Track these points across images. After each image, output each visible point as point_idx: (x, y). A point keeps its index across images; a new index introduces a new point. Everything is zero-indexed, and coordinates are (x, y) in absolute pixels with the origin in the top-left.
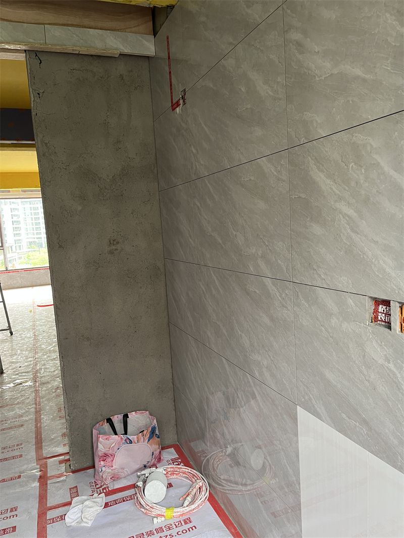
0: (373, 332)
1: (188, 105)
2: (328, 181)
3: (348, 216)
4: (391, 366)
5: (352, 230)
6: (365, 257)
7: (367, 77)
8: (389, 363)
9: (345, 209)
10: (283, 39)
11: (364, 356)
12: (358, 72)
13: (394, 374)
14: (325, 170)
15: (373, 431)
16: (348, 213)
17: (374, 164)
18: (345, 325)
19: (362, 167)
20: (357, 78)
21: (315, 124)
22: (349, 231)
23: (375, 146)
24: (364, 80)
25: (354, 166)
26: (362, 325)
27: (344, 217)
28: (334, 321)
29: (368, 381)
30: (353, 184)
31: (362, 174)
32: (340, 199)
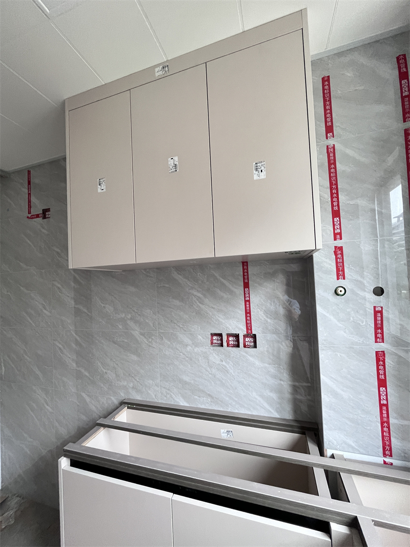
0: (213, 350)
2: (185, 280)
3: (198, 297)
4: (224, 363)
5: (200, 303)
6: (208, 315)
8: (222, 361)
9: (196, 293)
11: (208, 362)
13: (226, 367)
14: (182, 274)
15: (214, 398)
16: (198, 295)
17: (212, 275)
18: (196, 350)
19: (205, 275)
22: (198, 303)
25: (200, 274)
26: (207, 347)
27: (195, 297)
28: (189, 348)
29: (211, 374)
30: (200, 282)
31: (205, 278)
32: (192, 288)
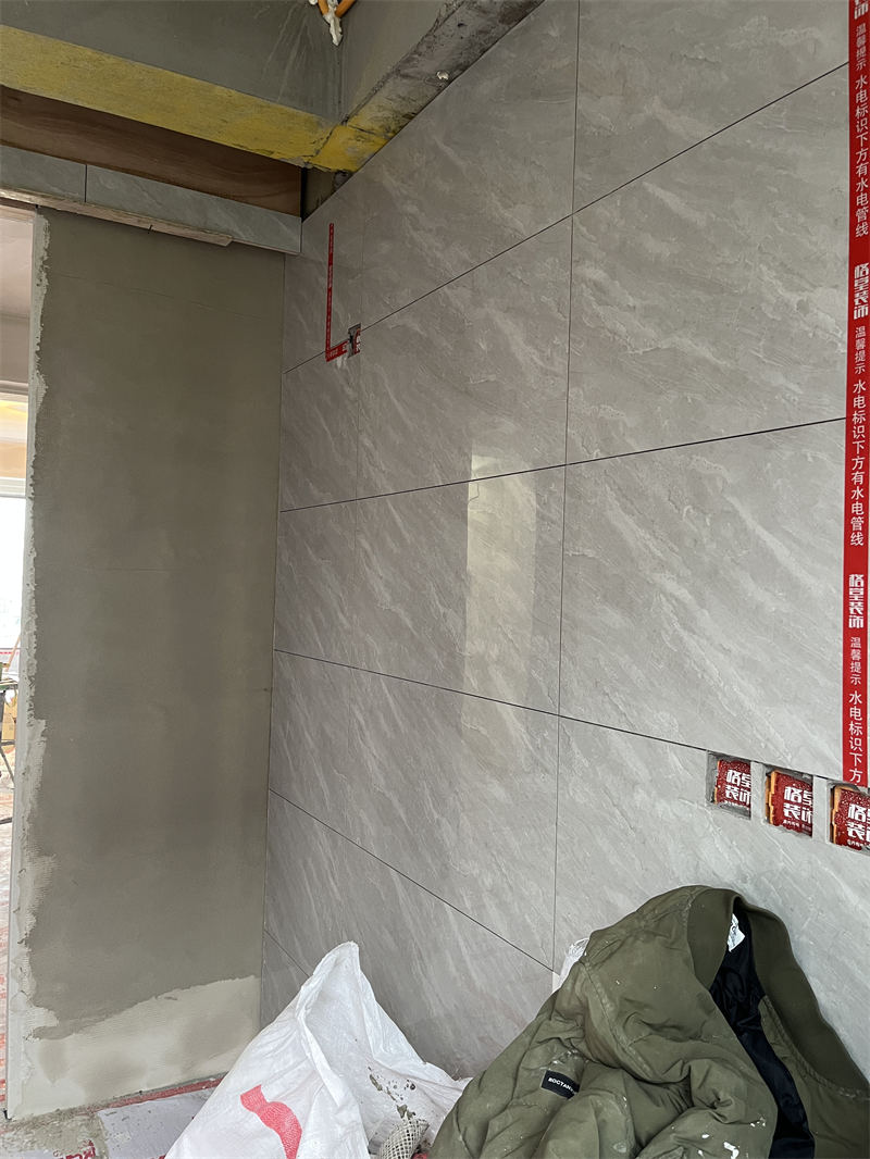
0: (716, 822)
1: (362, 356)
2: (641, 532)
3: (677, 600)
5: (684, 625)
6: (706, 677)
7: (722, 363)
8: (745, 879)
9: (671, 586)
10: (568, 273)
11: (697, 868)
12: (705, 352)
14: (636, 512)
16: (677, 594)
17: (728, 512)
18: (661, 806)
19: (705, 514)
20: (702, 362)
21: (621, 428)
22: (677, 626)
23: (730, 481)
24: (716, 369)
25: (691, 510)
26: (696, 806)
27: (667, 600)
28: (640, 796)
30: (688, 542)
31: (705, 526)
32: (663, 566)
